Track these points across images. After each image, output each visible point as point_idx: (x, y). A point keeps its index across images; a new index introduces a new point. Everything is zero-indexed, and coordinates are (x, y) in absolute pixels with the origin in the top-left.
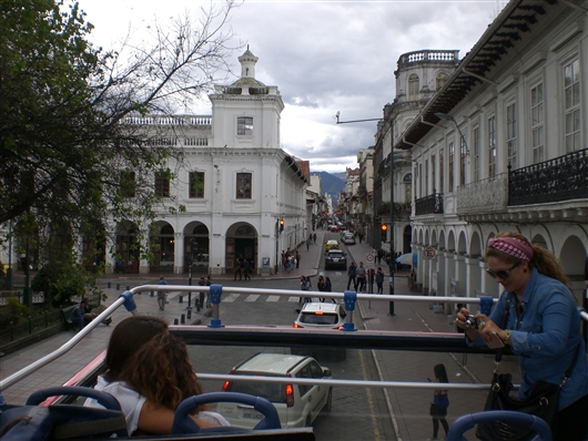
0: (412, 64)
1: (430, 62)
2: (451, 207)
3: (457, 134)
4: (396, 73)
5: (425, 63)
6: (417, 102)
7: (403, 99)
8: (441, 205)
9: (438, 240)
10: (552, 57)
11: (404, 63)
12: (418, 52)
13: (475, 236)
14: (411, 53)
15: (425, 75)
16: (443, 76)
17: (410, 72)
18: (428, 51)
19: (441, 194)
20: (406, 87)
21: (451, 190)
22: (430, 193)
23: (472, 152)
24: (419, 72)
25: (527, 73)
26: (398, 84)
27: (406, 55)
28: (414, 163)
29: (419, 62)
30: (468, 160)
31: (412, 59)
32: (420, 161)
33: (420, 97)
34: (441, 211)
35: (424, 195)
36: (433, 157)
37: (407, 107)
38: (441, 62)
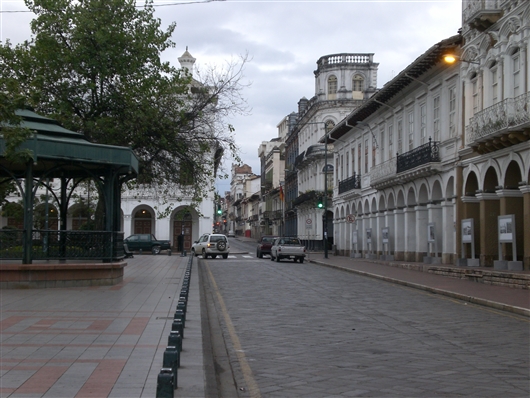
0: (331, 66)
1: (347, 64)
2: (366, 183)
3: (370, 134)
4: (317, 73)
5: (343, 66)
6: (335, 101)
7: (323, 98)
8: (359, 183)
9: (357, 209)
10: (417, 102)
11: (323, 65)
12: (337, 55)
13: (382, 198)
14: (331, 56)
15: (343, 76)
16: (358, 77)
17: (330, 73)
18: (346, 55)
19: (359, 176)
20: (325, 86)
21: (366, 171)
22: (350, 175)
23: (380, 146)
24: (338, 73)
25: (407, 106)
26: (318, 83)
27: (326, 58)
28: (335, 155)
29: (338, 65)
30: (377, 151)
31: (331, 61)
32: (342, 153)
33: (338, 96)
34: (359, 187)
35: (345, 178)
36: (353, 150)
37: (327, 106)
38: (357, 65)
